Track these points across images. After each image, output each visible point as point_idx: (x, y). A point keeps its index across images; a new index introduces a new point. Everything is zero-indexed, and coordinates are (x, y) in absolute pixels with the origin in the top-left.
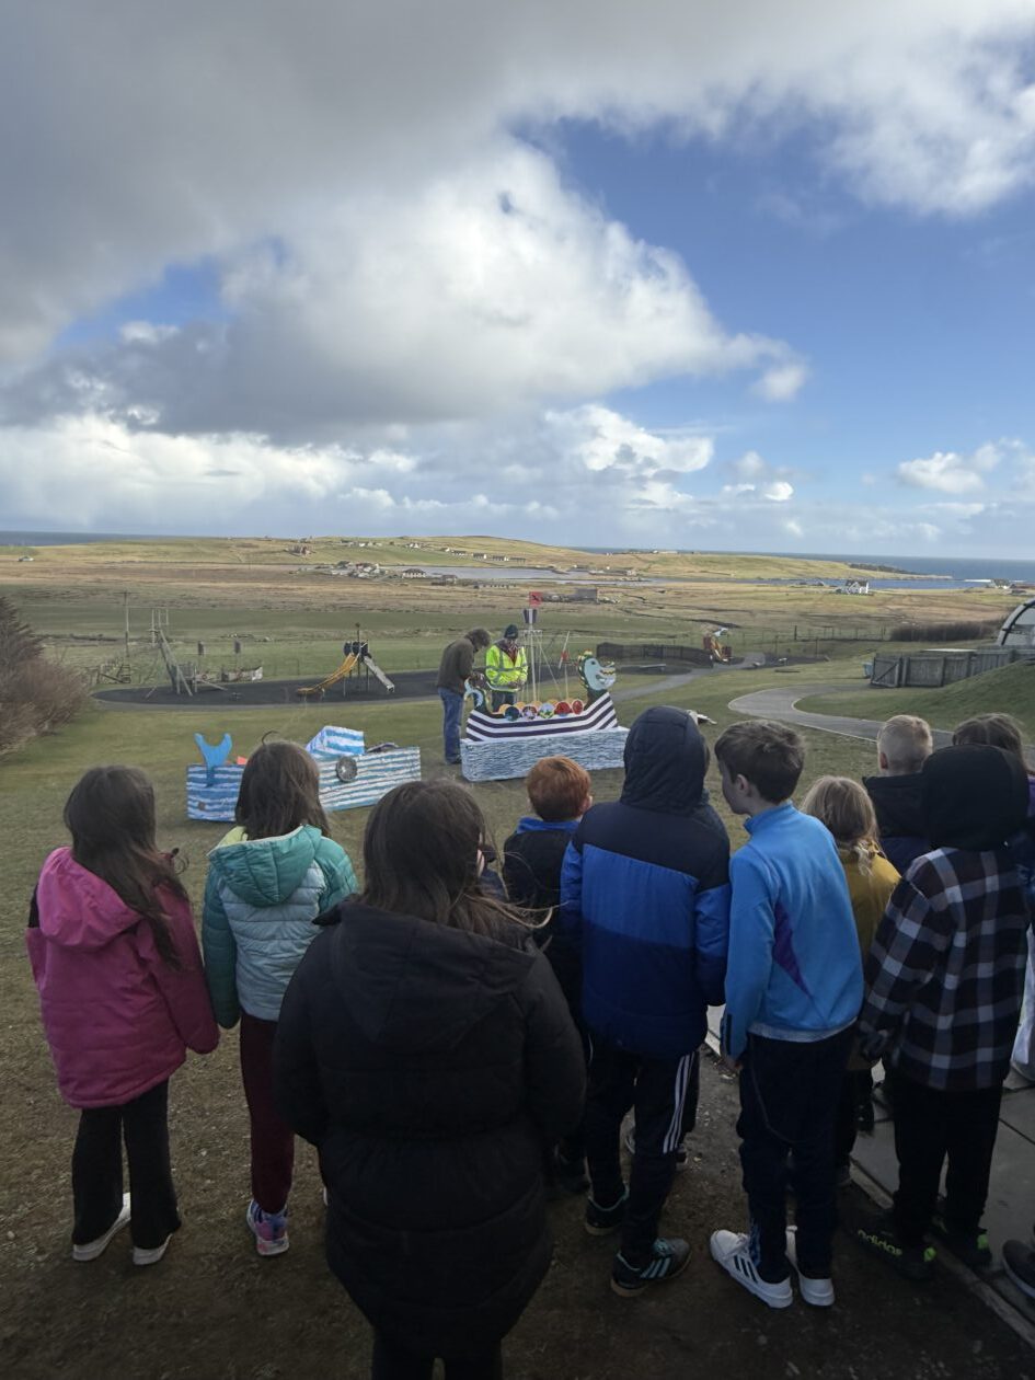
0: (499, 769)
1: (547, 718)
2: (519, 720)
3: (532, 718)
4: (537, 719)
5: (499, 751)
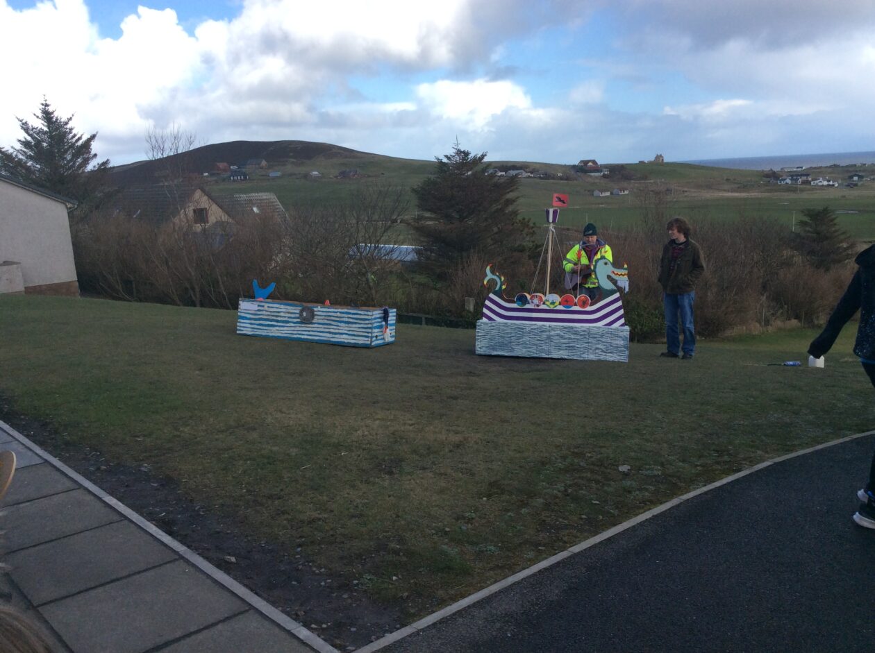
0: (502, 346)
1: (552, 307)
2: (527, 306)
3: (538, 306)
4: (543, 307)
5: (503, 330)
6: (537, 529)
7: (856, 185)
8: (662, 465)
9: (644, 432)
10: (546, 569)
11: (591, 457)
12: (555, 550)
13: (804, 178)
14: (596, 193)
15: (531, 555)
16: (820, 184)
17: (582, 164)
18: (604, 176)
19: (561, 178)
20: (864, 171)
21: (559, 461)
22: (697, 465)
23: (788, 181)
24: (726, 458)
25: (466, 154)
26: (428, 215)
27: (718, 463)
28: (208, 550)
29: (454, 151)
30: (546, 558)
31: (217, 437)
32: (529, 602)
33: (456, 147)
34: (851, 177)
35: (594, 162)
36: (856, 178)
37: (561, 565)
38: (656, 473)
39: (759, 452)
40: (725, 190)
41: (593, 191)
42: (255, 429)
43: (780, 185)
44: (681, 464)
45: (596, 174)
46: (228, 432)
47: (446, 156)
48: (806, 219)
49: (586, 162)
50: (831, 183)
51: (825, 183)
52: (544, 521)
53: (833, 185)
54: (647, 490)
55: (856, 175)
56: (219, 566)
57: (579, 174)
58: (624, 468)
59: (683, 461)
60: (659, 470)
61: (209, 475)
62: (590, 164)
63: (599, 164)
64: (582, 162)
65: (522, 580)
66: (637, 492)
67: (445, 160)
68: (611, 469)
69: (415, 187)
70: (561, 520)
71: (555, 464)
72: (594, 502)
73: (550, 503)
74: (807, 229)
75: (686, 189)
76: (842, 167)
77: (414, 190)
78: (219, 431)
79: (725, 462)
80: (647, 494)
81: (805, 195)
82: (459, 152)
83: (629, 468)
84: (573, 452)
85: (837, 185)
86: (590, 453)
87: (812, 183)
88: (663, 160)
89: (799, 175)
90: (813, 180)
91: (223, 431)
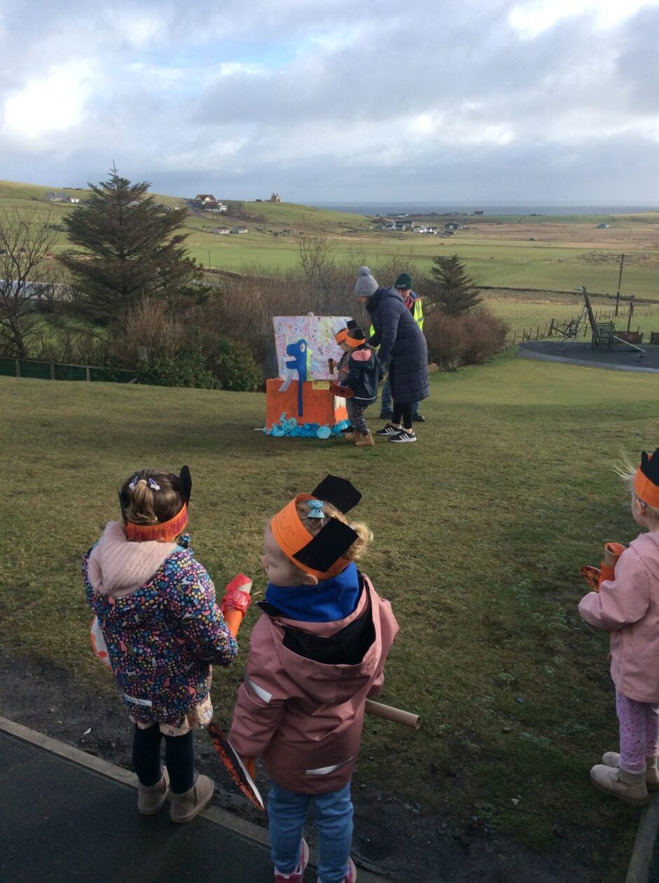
7: (452, 233)
13: (408, 225)
16: (421, 231)
17: (199, 199)
18: (223, 213)
20: (458, 220)
23: (394, 227)
25: (125, 183)
29: (111, 178)
33: (113, 174)
34: (447, 226)
35: (211, 197)
36: (451, 227)
40: (338, 234)
45: (215, 210)
47: (102, 184)
49: (203, 197)
50: (431, 231)
51: (425, 230)
53: (432, 233)
55: (452, 224)
57: (197, 209)
62: (207, 199)
63: (217, 199)
64: (198, 196)
67: (100, 188)
75: (302, 231)
76: (440, 215)
82: (116, 180)
85: (436, 233)
87: (415, 229)
88: (279, 200)
89: (403, 222)
90: (416, 227)
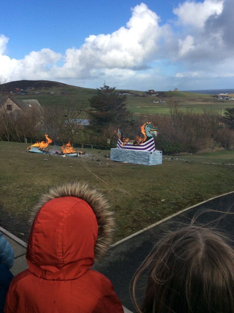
6: (132, 222)
8: (176, 199)
9: (170, 187)
10: (136, 236)
11: (152, 196)
12: (139, 229)
13: (227, 97)
14: (154, 102)
15: (130, 231)
16: (232, 99)
17: (149, 91)
18: (157, 96)
19: (142, 96)
21: (140, 198)
22: (188, 199)
23: (221, 98)
24: (198, 197)
25: (108, 87)
26: (94, 109)
27: (195, 198)
28: (14, 231)
29: (104, 86)
30: (135, 232)
31: (16, 189)
32: (130, 248)
35: (153, 90)
37: (141, 235)
38: (174, 202)
39: (210, 195)
40: (199, 102)
41: (153, 101)
42: (30, 187)
43: (218, 100)
44: (182, 199)
45: (154, 95)
46: (21, 188)
47: (101, 88)
48: (227, 112)
49: (150, 91)
52: (135, 219)
54: (171, 208)
56: (18, 237)
57: (148, 95)
58: (163, 200)
59: (184, 198)
60: (175, 201)
61: (14, 204)
62: (152, 91)
63: (155, 91)
64: (149, 90)
65: (127, 240)
66: (167, 209)
68: (158, 200)
69: (89, 99)
70: (141, 219)
71: (139, 199)
72: (152, 212)
73: (137, 213)
74: (227, 115)
75: (185, 101)
77: (89, 100)
78: (17, 188)
79: (198, 198)
80: (170, 209)
81: (227, 104)
83: (165, 200)
84: (145, 195)
86: (151, 195)
87: (229, 99)
88: (177, 90)
89: (225, 96)
91: (18, 188)
